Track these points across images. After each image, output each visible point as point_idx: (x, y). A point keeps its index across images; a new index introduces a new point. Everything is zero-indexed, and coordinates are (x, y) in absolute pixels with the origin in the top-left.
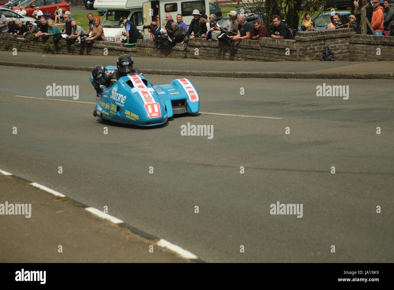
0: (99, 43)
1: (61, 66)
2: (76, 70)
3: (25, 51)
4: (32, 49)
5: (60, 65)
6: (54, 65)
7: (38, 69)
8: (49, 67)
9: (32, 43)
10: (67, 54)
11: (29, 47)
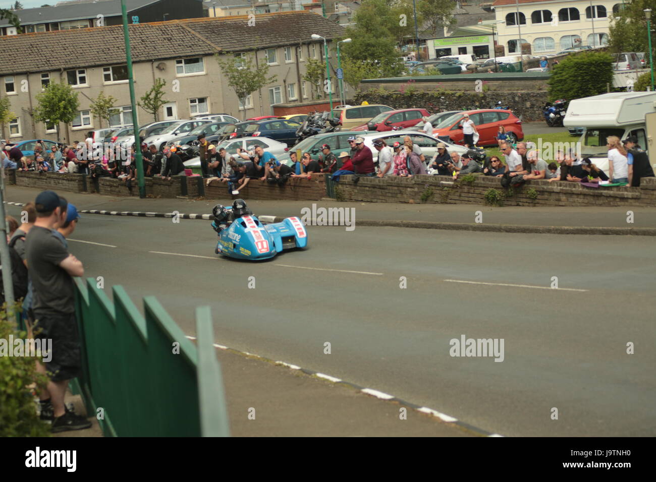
0: (577, 187)
1: (517, 227)
2: (541, 233)
3: (455, 204)
4: (466, 199)
5: (515, 226)
6: (503, 226)
7: (478, 233)
8: (496, 228)
9: (466, 189)
10: (523, 206)
11: (460, 196)
